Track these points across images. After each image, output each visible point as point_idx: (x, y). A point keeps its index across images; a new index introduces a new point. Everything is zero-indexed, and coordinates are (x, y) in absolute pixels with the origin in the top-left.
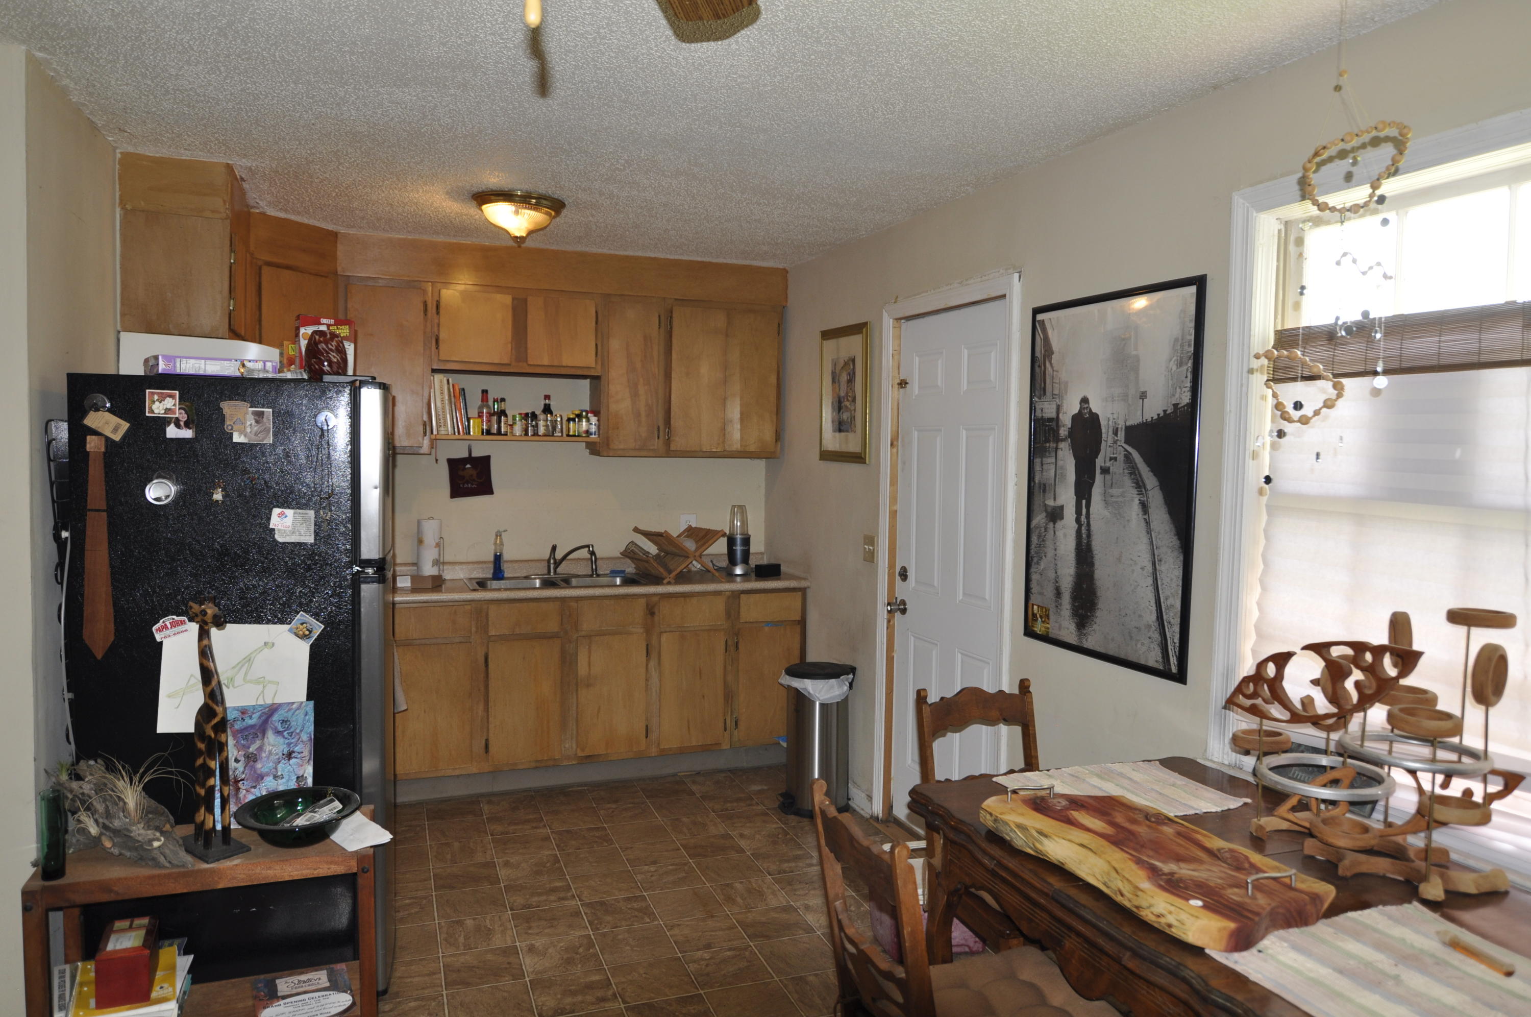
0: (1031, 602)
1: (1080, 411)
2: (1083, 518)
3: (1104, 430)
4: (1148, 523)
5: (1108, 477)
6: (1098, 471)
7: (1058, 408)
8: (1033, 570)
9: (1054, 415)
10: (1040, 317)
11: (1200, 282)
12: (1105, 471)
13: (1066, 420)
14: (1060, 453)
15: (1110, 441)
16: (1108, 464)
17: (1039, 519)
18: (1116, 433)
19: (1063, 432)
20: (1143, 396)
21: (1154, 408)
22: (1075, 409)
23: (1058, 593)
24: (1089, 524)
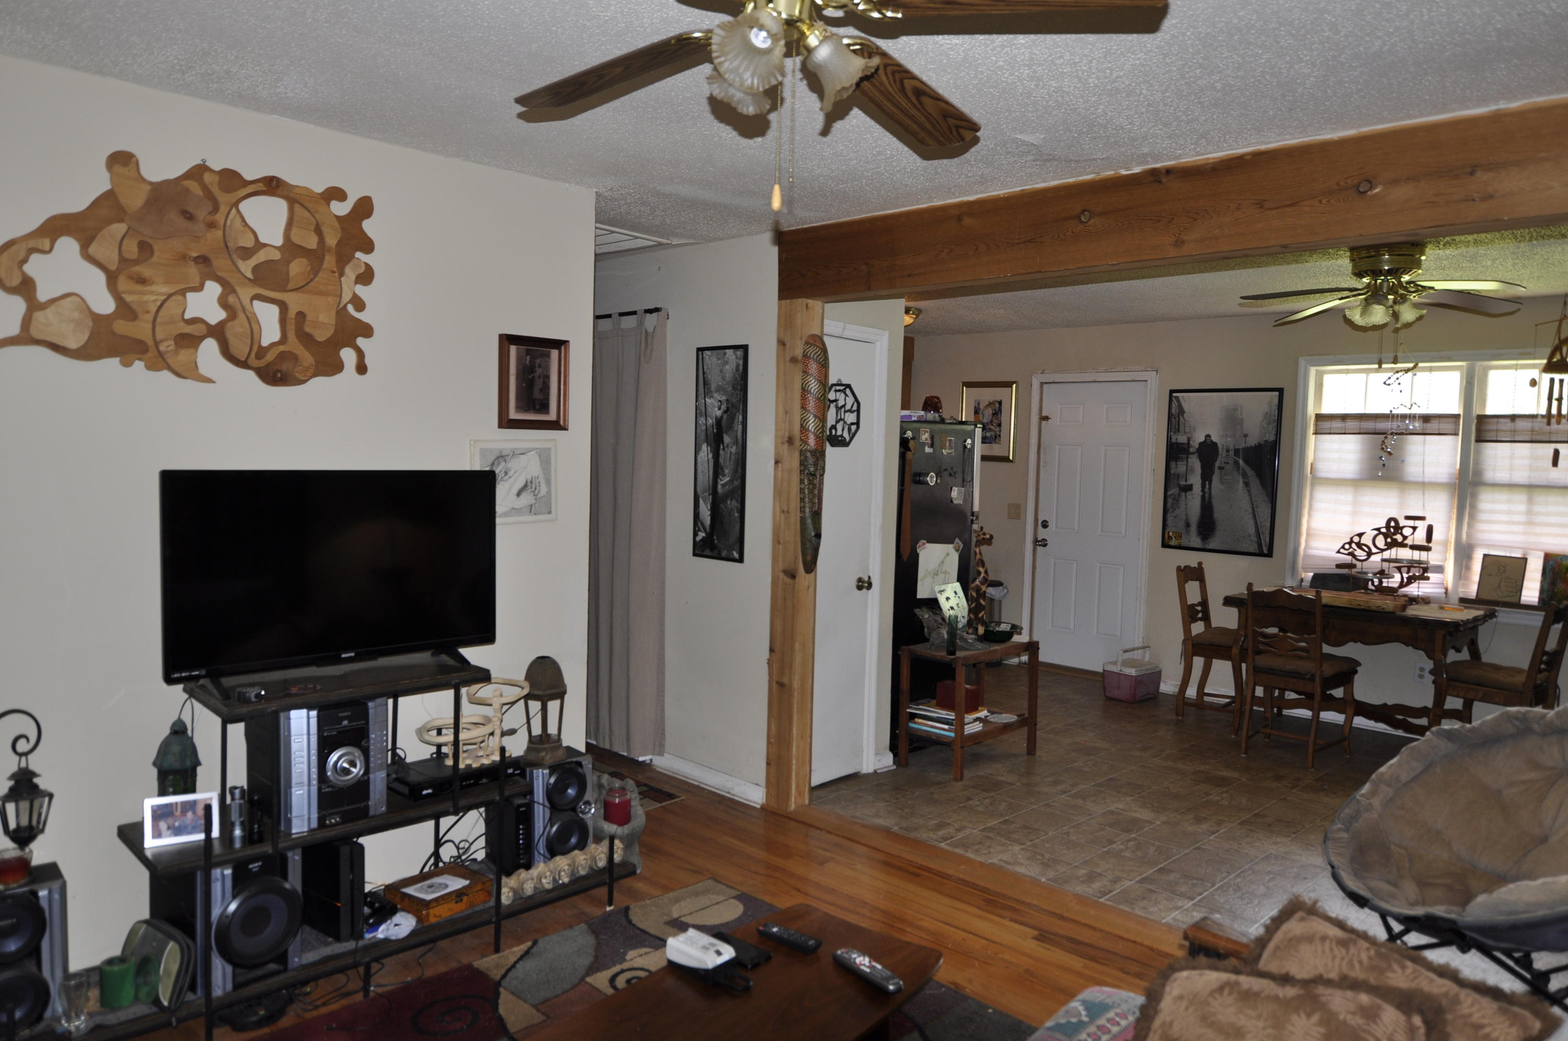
0: (1167, 532)
1: (1205, 441)
2: (1206, 490)
3: (1220, 450)
4: (1249, 491)
5: (1223, 471)
6: (1216, 468)
7: (1189, 439)
8: (1169, 515)
9: (1185, 441)
10: (1174, 395)
11: (1281, 391)
12: (1221, 468)
13: (1195, 444)
14: (1190, 460)
15: (1224, 454)
16: (1223, 465)
17: (1174, 491)
18: (1228, 451)
19: (1191, 450)
20: (1246, 436)
21: (1252, 441)
22: (1202, 439)
23: (1188, 525)
24: (1210, 492)
